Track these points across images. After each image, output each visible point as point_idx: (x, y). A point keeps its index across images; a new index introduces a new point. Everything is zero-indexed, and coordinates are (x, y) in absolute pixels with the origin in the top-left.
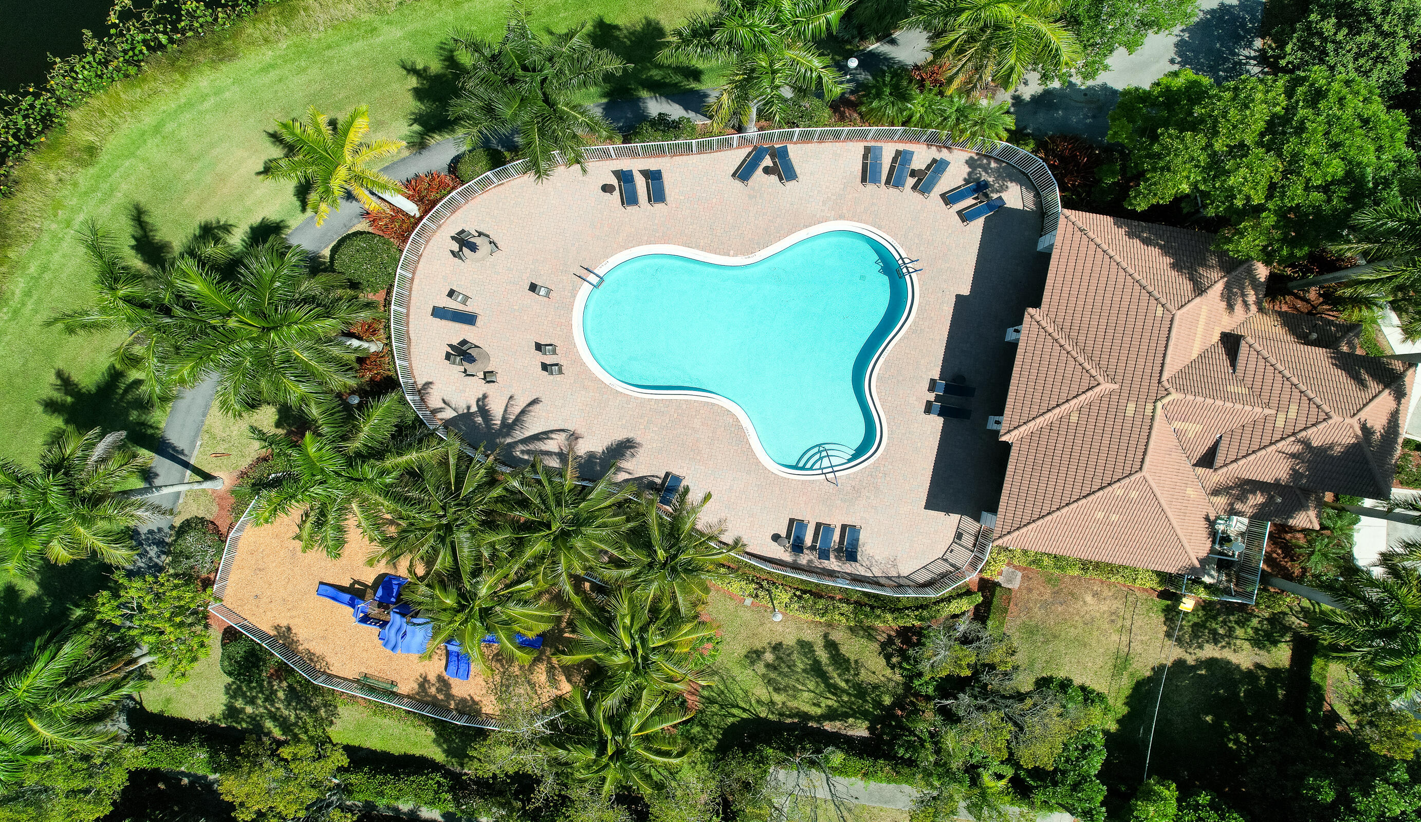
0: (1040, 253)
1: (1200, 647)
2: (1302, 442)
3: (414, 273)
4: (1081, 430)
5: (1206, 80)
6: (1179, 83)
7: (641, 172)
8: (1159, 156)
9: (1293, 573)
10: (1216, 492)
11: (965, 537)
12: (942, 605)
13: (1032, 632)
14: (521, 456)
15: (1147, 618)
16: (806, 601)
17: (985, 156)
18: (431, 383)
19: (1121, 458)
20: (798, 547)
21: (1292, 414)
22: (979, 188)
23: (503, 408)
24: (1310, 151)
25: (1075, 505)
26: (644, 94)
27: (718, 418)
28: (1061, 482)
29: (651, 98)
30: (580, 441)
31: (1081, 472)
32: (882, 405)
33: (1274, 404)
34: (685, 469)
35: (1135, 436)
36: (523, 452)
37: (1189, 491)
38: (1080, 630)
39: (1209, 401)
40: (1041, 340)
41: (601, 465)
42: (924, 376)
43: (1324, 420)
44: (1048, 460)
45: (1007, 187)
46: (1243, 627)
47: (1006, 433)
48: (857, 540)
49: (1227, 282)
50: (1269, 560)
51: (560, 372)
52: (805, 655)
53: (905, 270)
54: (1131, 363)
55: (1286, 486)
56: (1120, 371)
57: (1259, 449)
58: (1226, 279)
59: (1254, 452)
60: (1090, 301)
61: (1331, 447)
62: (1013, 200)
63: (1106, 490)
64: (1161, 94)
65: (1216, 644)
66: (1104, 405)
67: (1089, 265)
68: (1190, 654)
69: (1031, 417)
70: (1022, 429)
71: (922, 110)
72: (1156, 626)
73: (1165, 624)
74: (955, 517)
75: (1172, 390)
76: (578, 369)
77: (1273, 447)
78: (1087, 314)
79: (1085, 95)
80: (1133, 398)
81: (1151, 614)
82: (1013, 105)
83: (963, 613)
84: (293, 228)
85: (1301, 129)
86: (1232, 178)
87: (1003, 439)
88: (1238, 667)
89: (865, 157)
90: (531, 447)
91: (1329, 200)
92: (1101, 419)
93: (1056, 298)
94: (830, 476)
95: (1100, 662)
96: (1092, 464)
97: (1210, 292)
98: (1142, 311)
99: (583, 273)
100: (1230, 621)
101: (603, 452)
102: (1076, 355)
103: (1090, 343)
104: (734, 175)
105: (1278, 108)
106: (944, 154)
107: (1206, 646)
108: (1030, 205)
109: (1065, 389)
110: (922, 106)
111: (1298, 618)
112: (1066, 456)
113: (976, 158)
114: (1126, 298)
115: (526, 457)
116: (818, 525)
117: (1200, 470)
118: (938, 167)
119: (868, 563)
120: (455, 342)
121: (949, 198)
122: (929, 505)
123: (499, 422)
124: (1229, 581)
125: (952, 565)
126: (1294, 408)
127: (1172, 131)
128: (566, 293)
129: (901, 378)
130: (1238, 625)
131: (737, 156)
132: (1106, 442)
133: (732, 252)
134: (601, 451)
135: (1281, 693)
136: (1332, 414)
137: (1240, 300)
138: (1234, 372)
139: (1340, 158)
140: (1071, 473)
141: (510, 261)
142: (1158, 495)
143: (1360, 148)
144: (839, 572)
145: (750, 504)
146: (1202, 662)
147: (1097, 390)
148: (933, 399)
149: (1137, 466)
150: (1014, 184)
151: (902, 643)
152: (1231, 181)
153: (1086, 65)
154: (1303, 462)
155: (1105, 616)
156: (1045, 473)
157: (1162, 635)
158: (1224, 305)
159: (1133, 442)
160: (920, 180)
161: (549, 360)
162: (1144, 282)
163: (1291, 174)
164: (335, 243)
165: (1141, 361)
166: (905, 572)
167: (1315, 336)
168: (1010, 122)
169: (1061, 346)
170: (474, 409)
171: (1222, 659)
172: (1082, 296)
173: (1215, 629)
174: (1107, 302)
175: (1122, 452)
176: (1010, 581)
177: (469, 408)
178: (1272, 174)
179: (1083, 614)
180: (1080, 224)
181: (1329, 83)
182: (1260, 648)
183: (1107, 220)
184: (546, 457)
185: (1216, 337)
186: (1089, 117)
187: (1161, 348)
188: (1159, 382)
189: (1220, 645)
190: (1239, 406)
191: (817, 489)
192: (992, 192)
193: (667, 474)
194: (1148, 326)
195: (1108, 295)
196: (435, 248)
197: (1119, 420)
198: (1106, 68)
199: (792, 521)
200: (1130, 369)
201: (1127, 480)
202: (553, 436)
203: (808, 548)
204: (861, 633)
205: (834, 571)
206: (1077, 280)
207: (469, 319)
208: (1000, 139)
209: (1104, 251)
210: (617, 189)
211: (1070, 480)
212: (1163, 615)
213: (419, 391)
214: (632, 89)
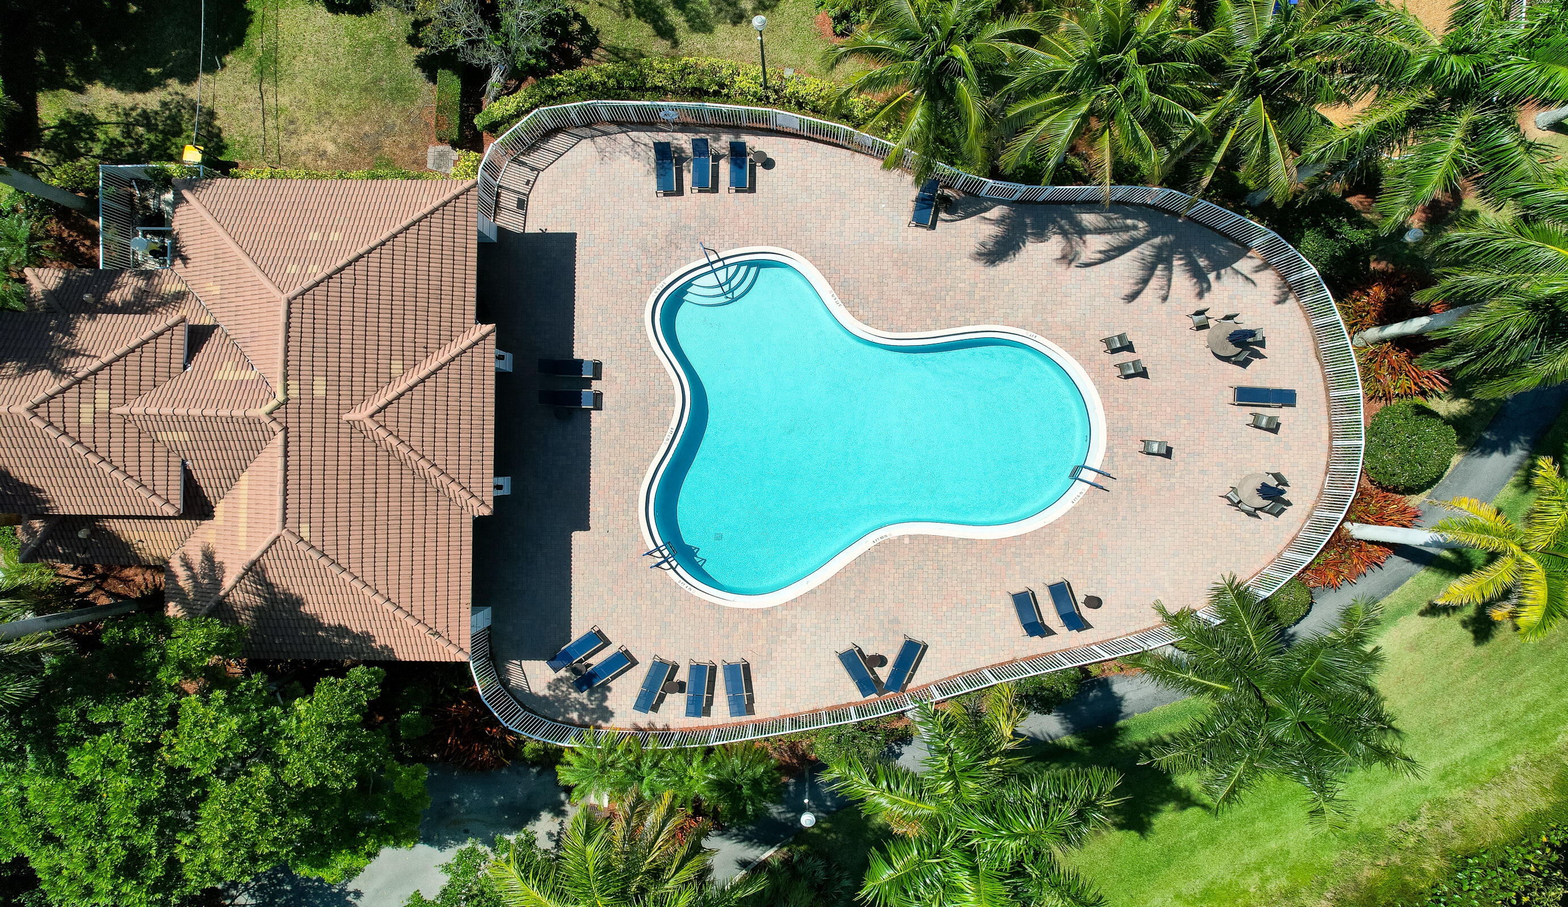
0: (487, 605)
1: (164, 104)
2: (64, 372)
3: (1331, 448)
4: (384, 351)
5: (303, 871)
6: (343, 861)
7: (1051, 633)
8: (348, 747)
9: (57, 223)
10: (179, 297)
11: (513, 205)
12: (527, 105)
13: (399, 91)
14: (1136, 222)
15: (245, 132)
16: (712, 81)
17: (587, 726)
18: (1278, 303)
19: (320, 315)
20: (738, 152)
21: (87, 410)
22: (586, 680)
23: (1173, 284)
24: (124, 783)
25: (372, 244)
26: (1068, 740)
27: (880, 312)
28: (398, 275)
29: (1057, 737)
30: (1058, 254)
31: (373, 291)
32: (660, 364)
33: (117, 423)
34: (910, 238)
35: (307, 349)
36: (1135, 228)
37: (216, 290)
38: (335, 103)
39: (210, 412)
40: (464, 471)
41: (1026, 225)
42: (612, 412)
43: (37, 406)
44: (422, 304)
45: (549, 688)
46: (111, 140)
47: (488, 335)
48: (658, 176)
49: (219, 590)
50: (93, 234)
51: (1108, 341)
52: (698, 14)
53: (666, 553)
54: (331, 452)
55: (78, 312)
56: (344, 440)
57: (125, 355)
58: (222, 593)
59: (133, 350)
60: (406, 535)
61: (22, 372)
62: (538, 671)
63: (333, 268)
64: (363, 841)
65: (144, 111)
66: (358, 388)
67: (418, 586)
68: (177, 93)
69: (457, 362)
70: (466, 343)
71: (690, 772)
72: (230, 124)
73: (220, 129)
74: (532, 228)
75: (266, 420)
76: (1082, 350)
77: (105, 359)
78: (407, 517)
79: (466, 831)
80: (319, 404)
81: (242, 139)
82: (563, 803)
83: (496, 99)
84: (1508, 486)
85: (145, 812)
86: (235, 727)
87: (490, 327)
88: (108, 85)
89: (751, 699)
90: (1125, 236)
91: (83, 714)
92: (358, 370)
93: (454, 534)
94: (713, 257)
95: (298, 65)
96: (360, 305)
97: (239, 571)
98: (330, 529)
99: (1104, 482)
100: (131, 145)
101: (1024, 243)
102: (411, 454)
103: (395, 476)
104: (926, 647)
105: (187, 840)
106: (643, 719)
107: (157, 107)
108: (513, 667)
109: (417, 406)
110: (691, 778)
111: (39, 163)
112: (398, 311)
113: (600, 722)
114: (355, 544)
115: (1129, 222)
116: (715, 189)
117: (207, 321)
118: (649, 701)
119: (639, 150)
120: (1256, 362)
121: (624, 660)
122: (570, 239)
123: (1176, 263)
124: (143, 199)
125: (524, 164)
126: (87, 419)
127: (337, 785)
128: (1120, 451)
129: (642, 404)
130: (118, 142)
131: (925, 675)
132: (346, 337)
133: (907, 541)
134: (1027, 244)
135: (41, 57)
136: (28, 416)
137: (197, 569)
138: (183, 463)
139: (77, 778)
140: (386, 289)
141: (1206, 484)
142: (258, 273)
143: (48, 798)
144: (674, 131)
145: (813, 204)
146: (159, 85)
147: (372, 409)
148: (594, 382)
149: (296, 306)
150: (541, 694)
151: (571, 51)
152: (235, 722)
153: (477, 868)
154: (59, 347)
155: (303, 128)
156: (422, 286)
157: (221, 112)
158: (218, 558)
159: (307, 339)
160: (670, 678)
161: (1125, 357)
162: (335, 570)
163: (146, 744)
164: (1447, 474)
165: (317, 456)
166: (585, 144)
167: (82, 534)
168: (565, 776)
169: (435, 465)
170: (1212, 276)
171: (132, 92)
172: (418, 539)
173: (149, 131)
174: (381, 536)
175: (320, 325)
176: (442, 155)
177: (1218, 277)
178: (175, 741)
179: (335, 126)
180: (441, 642)
181: (115, 888)
182: (82, 114)
183: (405, 654)
184: (1101, 225)
185: (219, 510)
186: (456, 801)
187: (293, 478)
188: (286, 429)
189: (139, 110)
190: (166, 411)
191: (727, 238)
192: (568, 679)
193: (933, 227)
194: (317, 506)
195: (381, 546)
196: (1309, 486)
197: (333, 368)
198: (447, 868)
199: (752, 189)
200: (331, 445)
201: (306, 285)
202: (1099, 256)
203: (723, 156)
204: (628, 55)
205: (682, 131)
206: (430, 562)
207: (1246, 396)
208: (572, 749)
209: (399, 607)
210: (1079, 604)
211: (386, 278)
212: (226, 141)
213: (1291, 289)
214: (1088, 745)
